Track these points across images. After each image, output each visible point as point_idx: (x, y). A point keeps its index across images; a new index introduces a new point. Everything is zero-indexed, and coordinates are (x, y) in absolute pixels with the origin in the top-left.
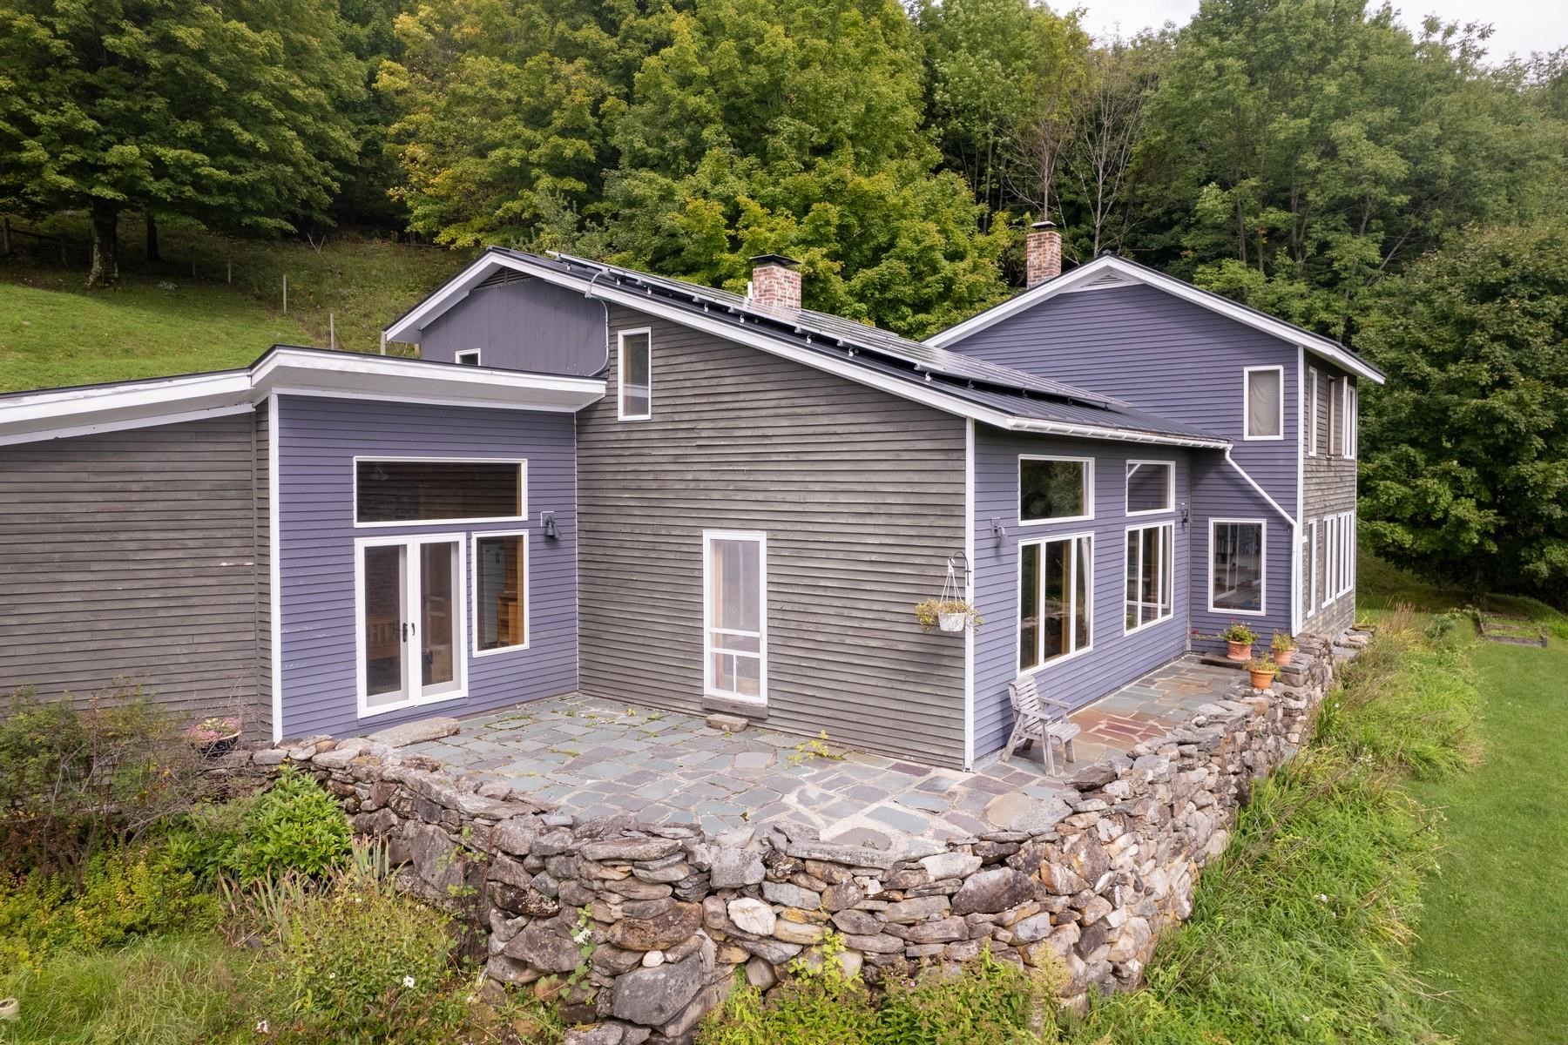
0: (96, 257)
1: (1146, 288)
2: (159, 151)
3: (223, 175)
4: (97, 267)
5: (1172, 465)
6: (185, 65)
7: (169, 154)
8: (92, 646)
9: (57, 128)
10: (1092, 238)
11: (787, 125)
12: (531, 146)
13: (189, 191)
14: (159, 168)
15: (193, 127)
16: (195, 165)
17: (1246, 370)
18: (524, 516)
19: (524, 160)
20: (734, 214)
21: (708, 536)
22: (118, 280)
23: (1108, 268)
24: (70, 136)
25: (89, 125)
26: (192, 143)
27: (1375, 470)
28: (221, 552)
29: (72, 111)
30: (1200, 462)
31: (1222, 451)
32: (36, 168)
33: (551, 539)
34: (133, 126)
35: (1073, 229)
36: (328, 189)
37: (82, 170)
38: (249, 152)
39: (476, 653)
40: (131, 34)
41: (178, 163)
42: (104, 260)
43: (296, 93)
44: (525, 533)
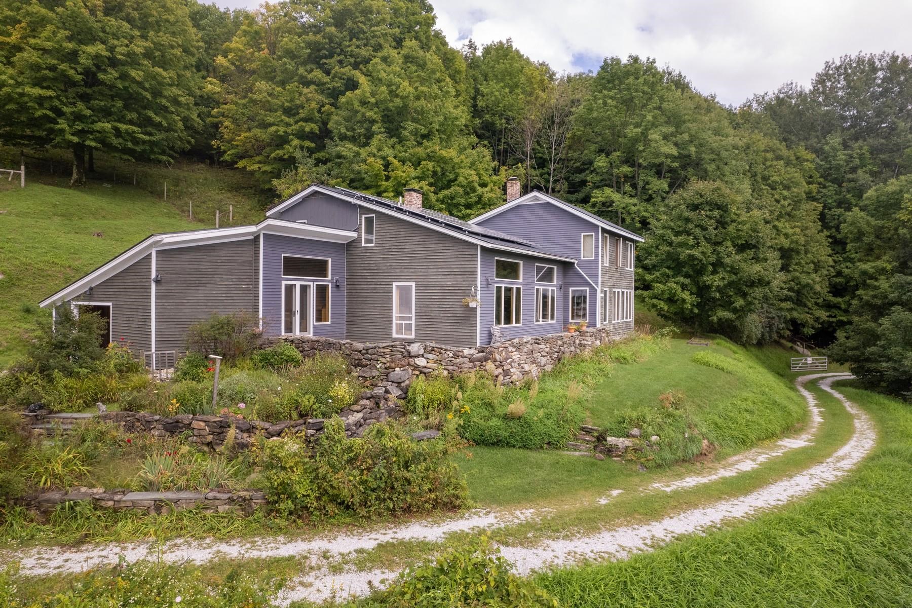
0: (75, 171)
1: (549, 203)
2: (120, 125)
3: (146, 138)
4: (75, 176)
5: (555, 267)
6: (135, 87)
7: (123, 127)
8: (206, 310)
9: (72, 113)
10: (549, 175)
11: (410, 126)
12: (288, 125)
13: (130, 145)
14: (118, 133)
15: (134, 116)
16: (134, 132)
17: (582, 234)
18: (329, 278)
19: (285, 132)
20: (387, 165)
21: (395, 284)
22: (85, 182)
23: (535, 196)
24: (79, 117)
25: (88, 112)
26: (131, 122)
27: (653, 279)
28: (243, 283)
29: (81, 106)
30: (566, 266)
31: (574, 263)
32: (62, 131)
33: (338, 286)
34: (107, 113)
35: (541, 170)
36: (189, 142)
37: (81, 133)
38: (158, 126)
39: (315, 323)
40: (111, 74)
41: (127, 132)
42: (79, 173)
43: (182, 99)
44: (330, 284)
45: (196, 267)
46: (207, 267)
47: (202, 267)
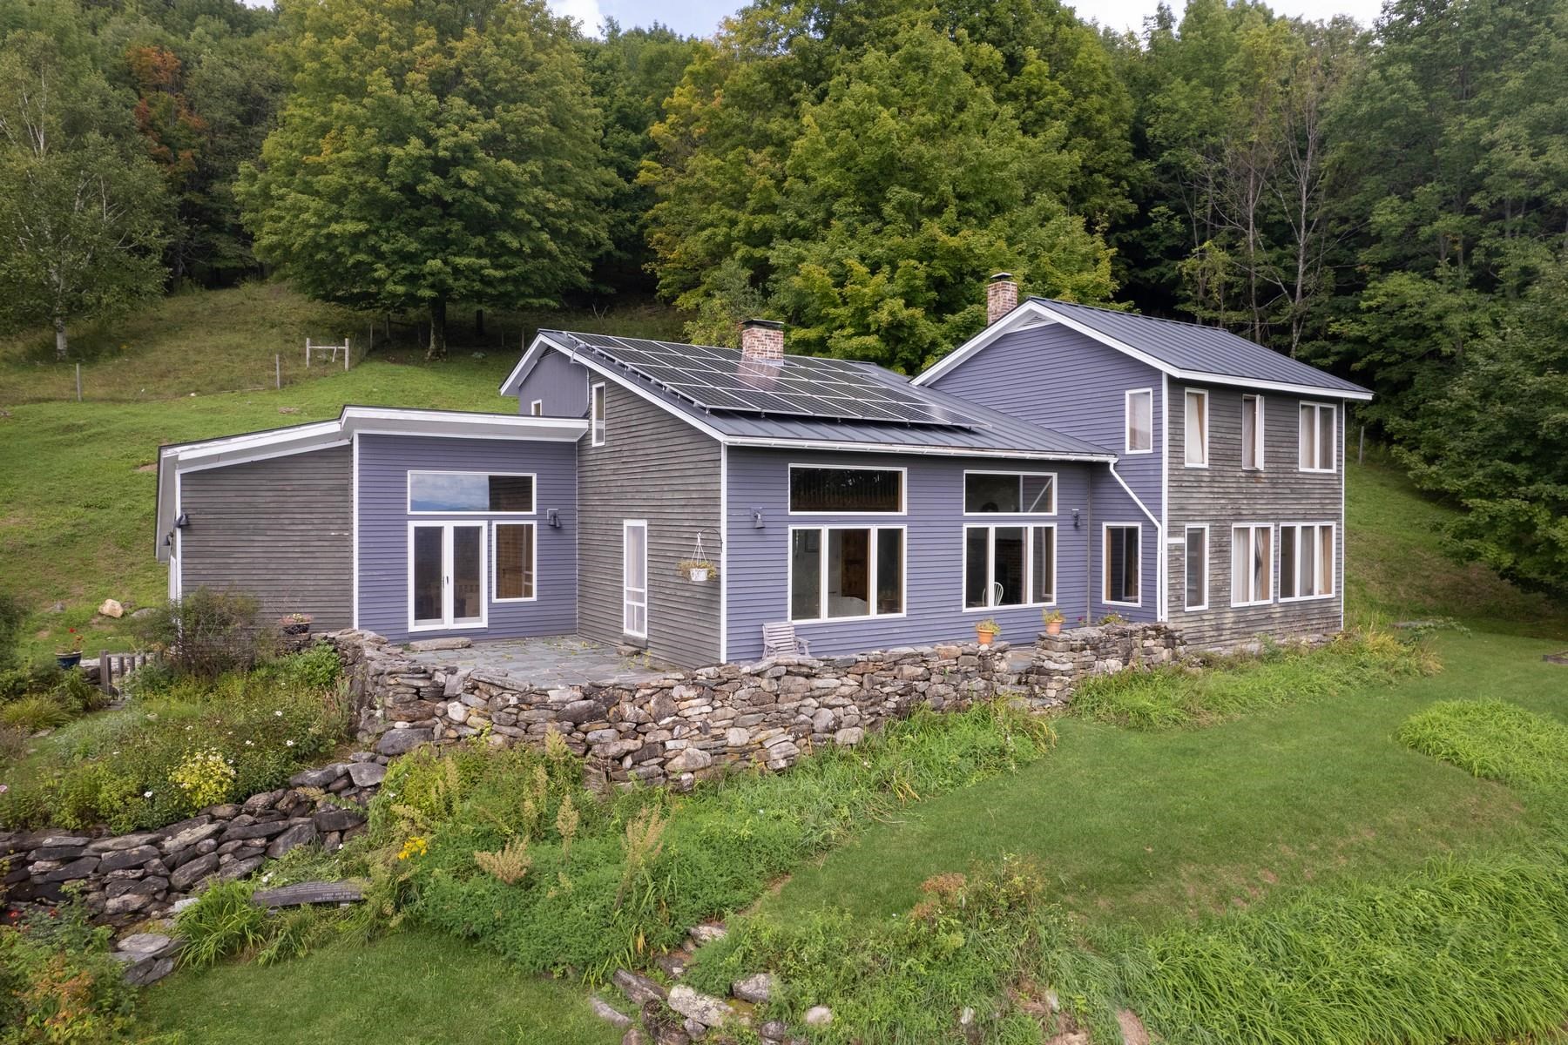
0: (432, 337)
1: (1059, 325)
2: (458, 260)
3: (499, 274)
4: (432, 345)
5: (1055, 475)
6: (469, 197)
7: (462, 261)
9: (394, 252)
13: (477, 286)
14: (457, 271)
15: (480, 241)
16: (482, 268)
17: (1128, 393)
18: (534, 512)
21: (627, 523)
22: (445, 354)
23: (1031, 312)
24: (403, 257)
25: (413, 247)
26: (480, 254)
29: (404, 239)
30: (1096, 471)
31: (1106, 464)
32: (380, 282)
33: (556, 528)
34: (442, 244)
36: (583, 270)
37: (412, 279)
38: (519, 253)
39: (495, 600)
40: (429, 181)
41: (468, 267)
42: (437, 340)
43: (551, 206)
44: (534, 523)
45: (248, 499)
46: (268, 499)
47: (259, 499)
